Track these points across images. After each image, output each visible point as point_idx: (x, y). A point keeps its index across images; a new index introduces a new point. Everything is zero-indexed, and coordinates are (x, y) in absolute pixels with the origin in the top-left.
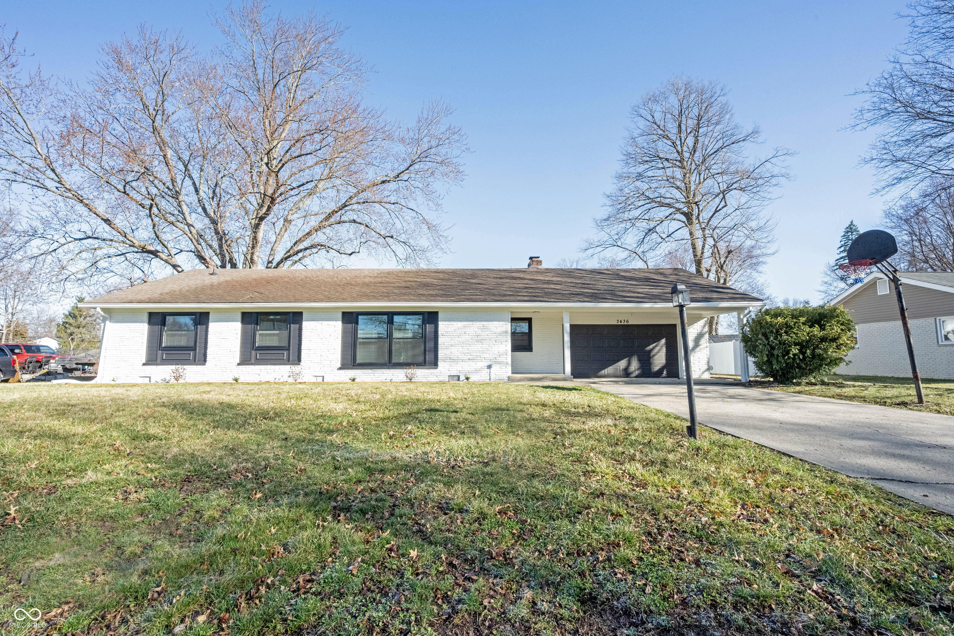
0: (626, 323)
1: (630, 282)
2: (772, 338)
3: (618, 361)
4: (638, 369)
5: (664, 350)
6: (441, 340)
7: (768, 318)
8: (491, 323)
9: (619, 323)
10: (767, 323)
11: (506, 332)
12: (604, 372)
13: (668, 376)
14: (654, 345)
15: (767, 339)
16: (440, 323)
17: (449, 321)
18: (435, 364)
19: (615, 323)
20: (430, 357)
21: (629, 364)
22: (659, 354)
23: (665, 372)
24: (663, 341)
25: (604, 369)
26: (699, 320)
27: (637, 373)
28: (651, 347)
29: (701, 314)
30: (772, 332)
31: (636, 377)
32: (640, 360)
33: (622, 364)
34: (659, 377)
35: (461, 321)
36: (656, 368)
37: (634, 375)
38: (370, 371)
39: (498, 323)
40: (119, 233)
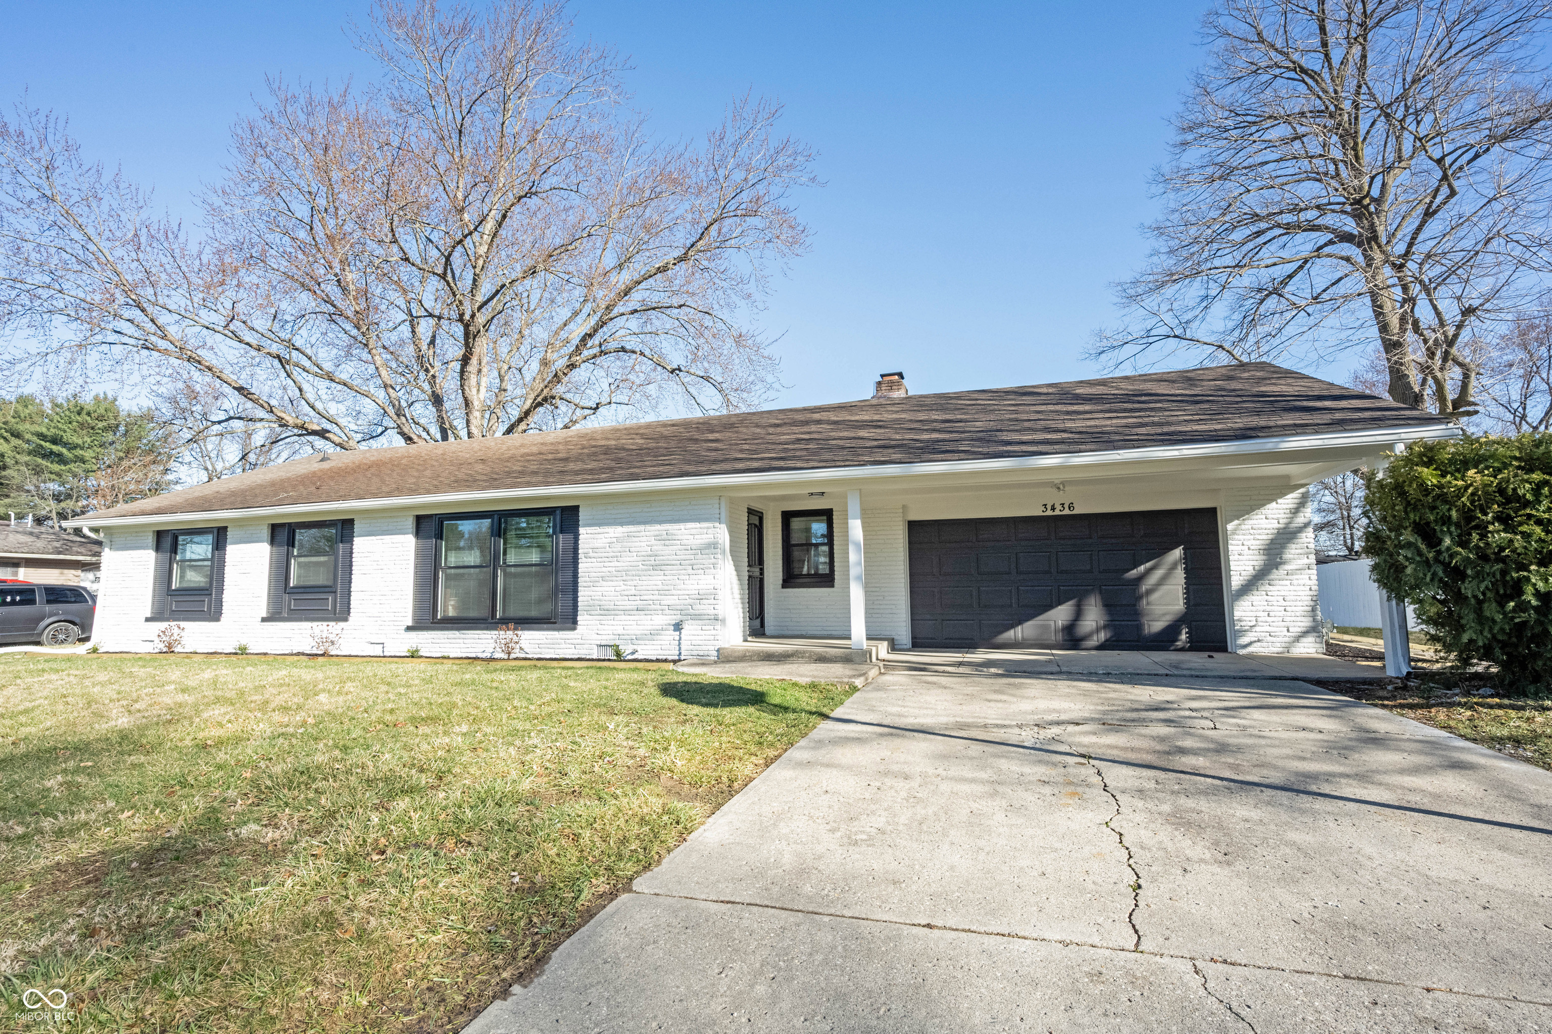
0: (1067, 512)
1: (1075, 408)
2: (1447, 541)
3: (1050, 607)
4: (1105, 627)
5: (1180, 575)
6: (582, 567)
7: (1430, 477)
8: (682, 526)
9: (1049, 513)
10: (1426, 491)
11: (713, 546)
12: (1010, 634)
13: (1195, 646)
14: (1148, 565)
15: (1433, 541)
16: (582, 530)
17: (600, 525)
18: (569, 620)
19: (1038, 512)
20: (562, 603)
21: (1078, 614)
22: (1164, 589)
23: (1184, 637)
24: (1177, 553)
25: (1013, 626)
26: (1283, 494)
27: (1102, 636)
28: (1142, 568)
29: (1287, 477)
30: (1446, 520)
31: (1101, 647)
32: (1108, 606)
33: (1060, 615)
34: (1165, 649)
35: (622, 524)
36: (1156, 626)
37: (1094, 641)
38: (457, 634)
39: (697, 525)
40: (262, 406)
